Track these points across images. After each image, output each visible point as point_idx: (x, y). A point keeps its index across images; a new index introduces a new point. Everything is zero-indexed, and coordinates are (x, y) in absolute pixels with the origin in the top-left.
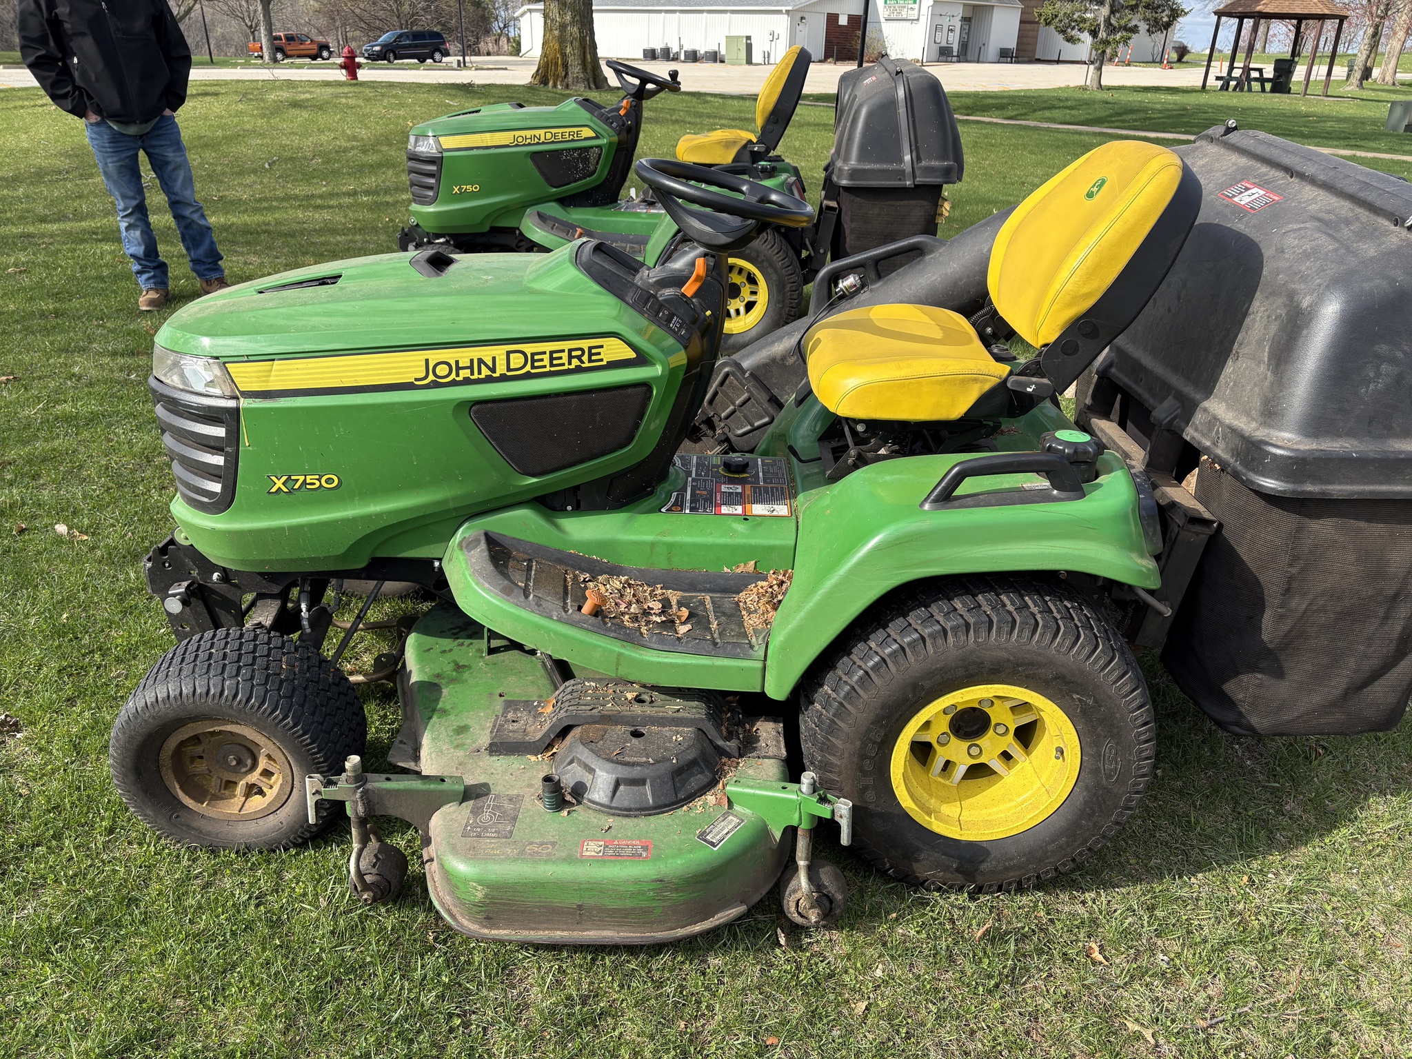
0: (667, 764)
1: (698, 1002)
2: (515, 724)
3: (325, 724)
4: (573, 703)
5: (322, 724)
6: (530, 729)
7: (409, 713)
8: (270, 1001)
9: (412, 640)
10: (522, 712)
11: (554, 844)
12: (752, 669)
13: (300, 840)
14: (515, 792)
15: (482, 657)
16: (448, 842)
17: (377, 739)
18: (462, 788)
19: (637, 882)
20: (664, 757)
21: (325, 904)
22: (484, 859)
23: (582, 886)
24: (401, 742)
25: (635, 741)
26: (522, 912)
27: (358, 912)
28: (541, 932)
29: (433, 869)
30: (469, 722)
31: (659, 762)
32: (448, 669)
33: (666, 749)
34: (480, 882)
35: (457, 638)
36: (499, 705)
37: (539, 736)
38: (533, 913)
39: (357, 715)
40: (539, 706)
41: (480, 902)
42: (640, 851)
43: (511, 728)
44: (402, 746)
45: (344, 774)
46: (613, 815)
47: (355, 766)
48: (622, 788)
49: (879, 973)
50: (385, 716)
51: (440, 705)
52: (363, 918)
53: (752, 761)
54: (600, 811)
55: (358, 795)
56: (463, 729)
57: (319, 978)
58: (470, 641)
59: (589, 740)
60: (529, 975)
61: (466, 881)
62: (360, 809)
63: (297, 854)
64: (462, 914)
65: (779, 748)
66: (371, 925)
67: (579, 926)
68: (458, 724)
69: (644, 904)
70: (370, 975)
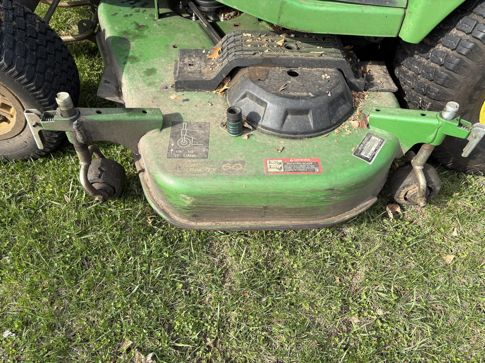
0: (325, 97)
1: (345, 261)
2: (191, 67)
3: (38, 66)
4: (237, 49)
5: (35, 65)
6: (205, 71)
7: (109, 62)
8: (36, 280)
9: (102, 9)
10: (194, 58)
11: (243, 163)
12: (395, 16)
13: (44, 153)
14: (202, 120)
15: (154, 20)
16: (158, 163)
17: (90, 80)
18: (161, 118)
19: (313, 191)
20: (320, 92)
21: (69, 200)
22: (191, 177)
23: (269, 195)
24: (106, 82)
25: (292, 79)
26: (221, 212)
27: (94, 205)
28: (234, 223)
29: (145, 178)
30: (156, 66)
31: (318, 96)
32: (132, 28)
33: (320, 86)
34: (188, 194)
35: (134, 7)
36: (175, 54)
37: (213, 76)
38: (230, 212)
39: (67, 60)
40: (206, 53)
41: (189, 207)
42: (313, 167)
43: (189, 70)
44: (106, 84)
45: (58, 109)
46: (283, 137)
47: (65, 102)
48: (289, 117)
49: (455, 234)
50: (93, 66)
51: (131, 54)
52: (97, 210)
53: (373, 94)
54: (272, 134)
55: (74, 127)
56: (151, 72)
57: (72, 259)
58: (144, 9)
59: (256, 79)
60: (224, 246)
61: (176, 193)
62: (79, 138)
63: (44, 162)
64: (174, 213)
65: (390, 84)
66: (105, 216)
67: (262, 219)
68: (147, 67)
69: (315, 205)
70: (110, 253)
